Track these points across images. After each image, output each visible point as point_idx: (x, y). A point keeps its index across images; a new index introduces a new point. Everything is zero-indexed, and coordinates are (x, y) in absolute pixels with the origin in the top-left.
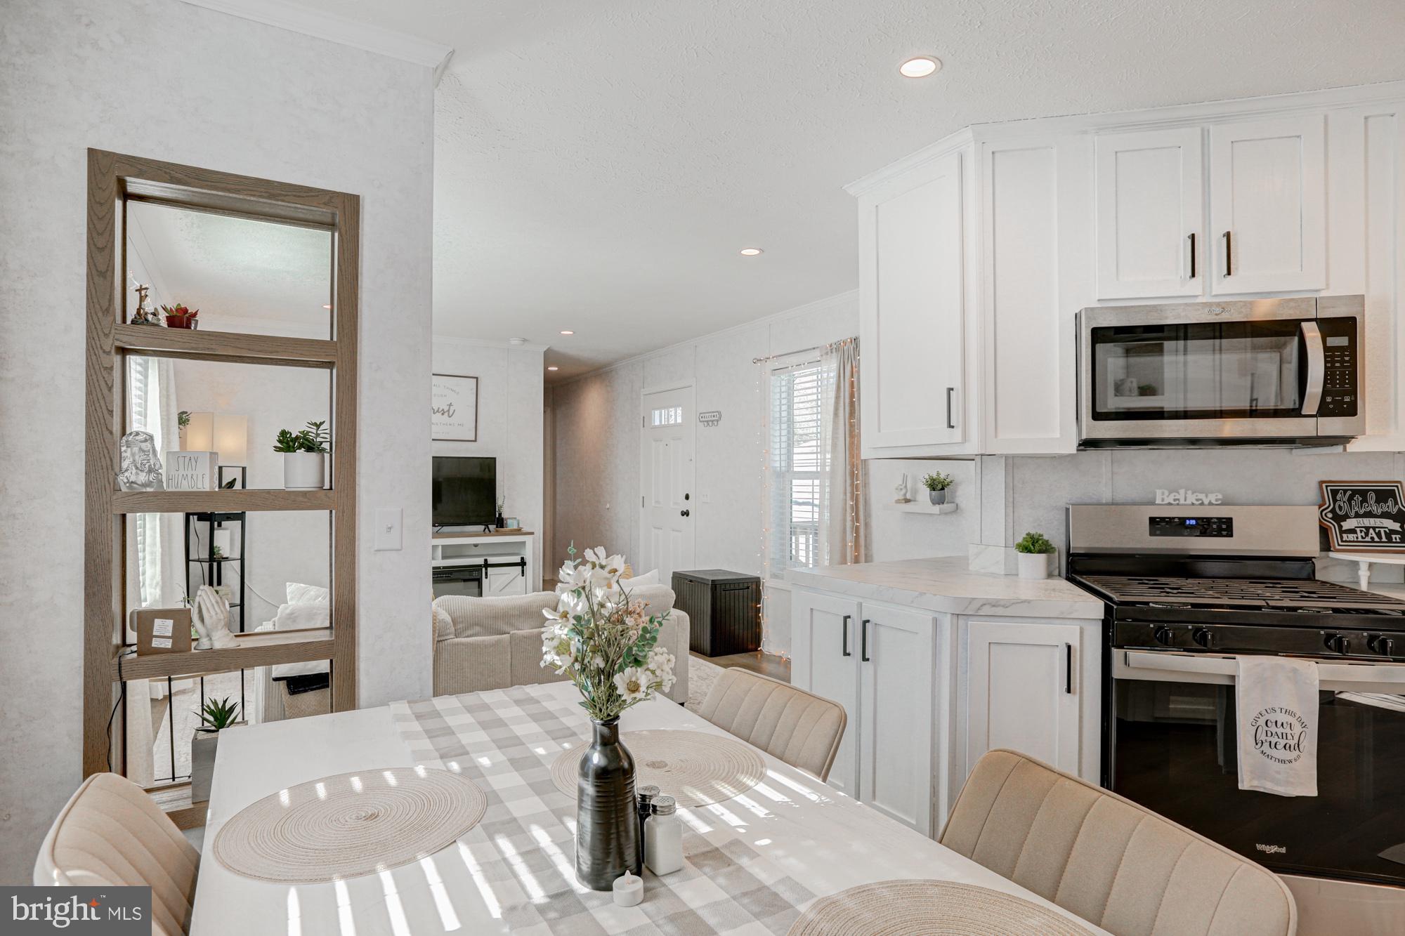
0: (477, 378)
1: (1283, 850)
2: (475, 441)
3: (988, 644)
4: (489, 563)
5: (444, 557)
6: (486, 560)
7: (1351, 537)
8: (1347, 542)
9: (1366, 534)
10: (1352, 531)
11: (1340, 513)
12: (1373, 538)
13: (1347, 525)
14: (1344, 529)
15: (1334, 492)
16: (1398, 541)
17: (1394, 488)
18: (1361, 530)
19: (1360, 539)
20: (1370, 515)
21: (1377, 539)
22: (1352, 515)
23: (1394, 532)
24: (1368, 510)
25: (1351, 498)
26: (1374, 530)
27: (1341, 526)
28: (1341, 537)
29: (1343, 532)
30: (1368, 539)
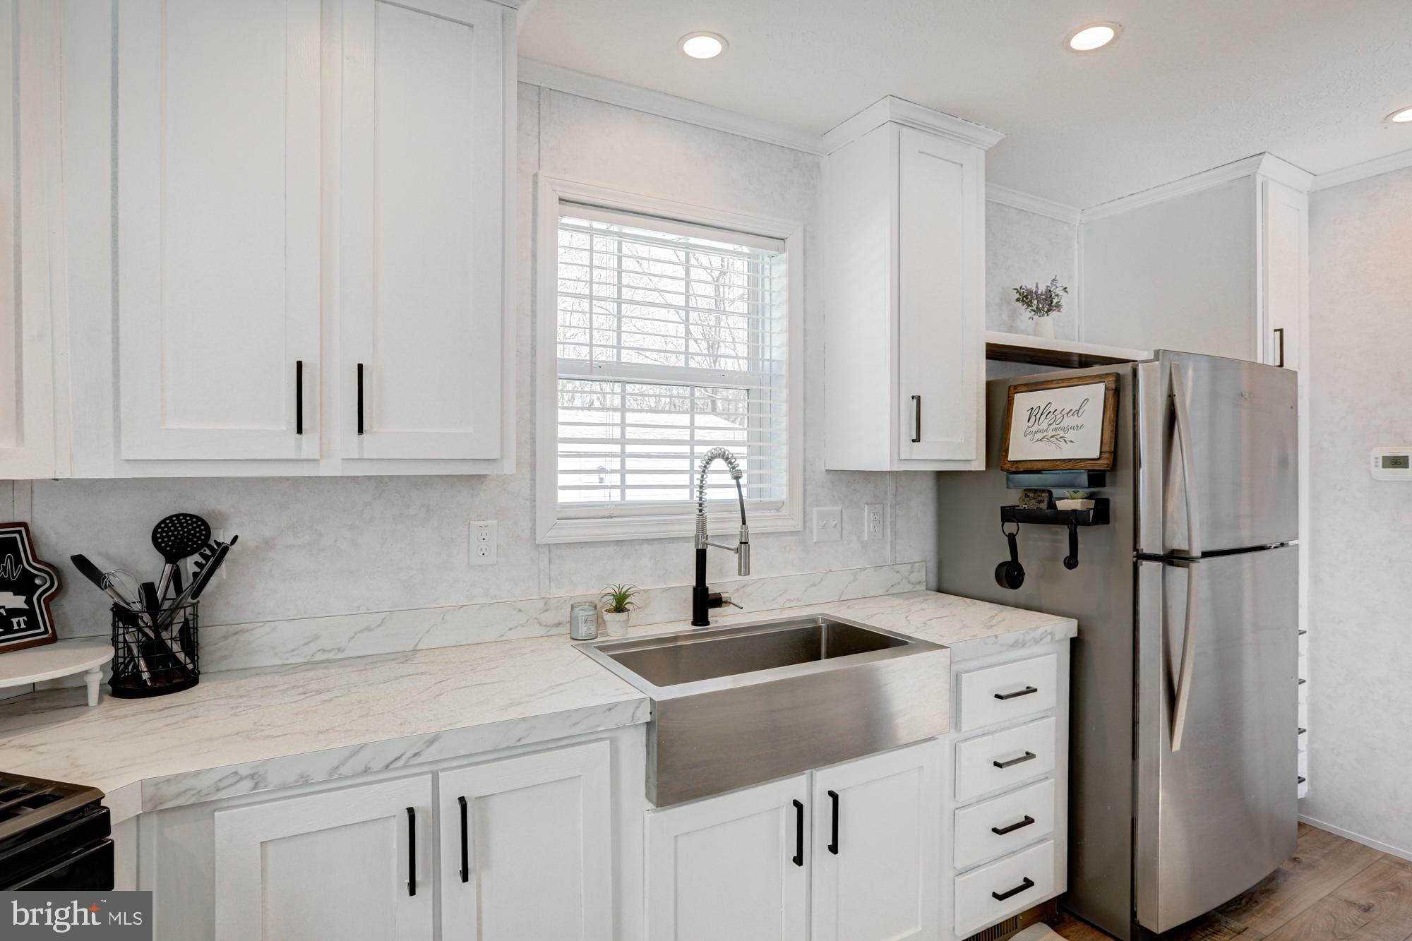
16: (23, 627)
17: (17, 536)
23: (16, 612)
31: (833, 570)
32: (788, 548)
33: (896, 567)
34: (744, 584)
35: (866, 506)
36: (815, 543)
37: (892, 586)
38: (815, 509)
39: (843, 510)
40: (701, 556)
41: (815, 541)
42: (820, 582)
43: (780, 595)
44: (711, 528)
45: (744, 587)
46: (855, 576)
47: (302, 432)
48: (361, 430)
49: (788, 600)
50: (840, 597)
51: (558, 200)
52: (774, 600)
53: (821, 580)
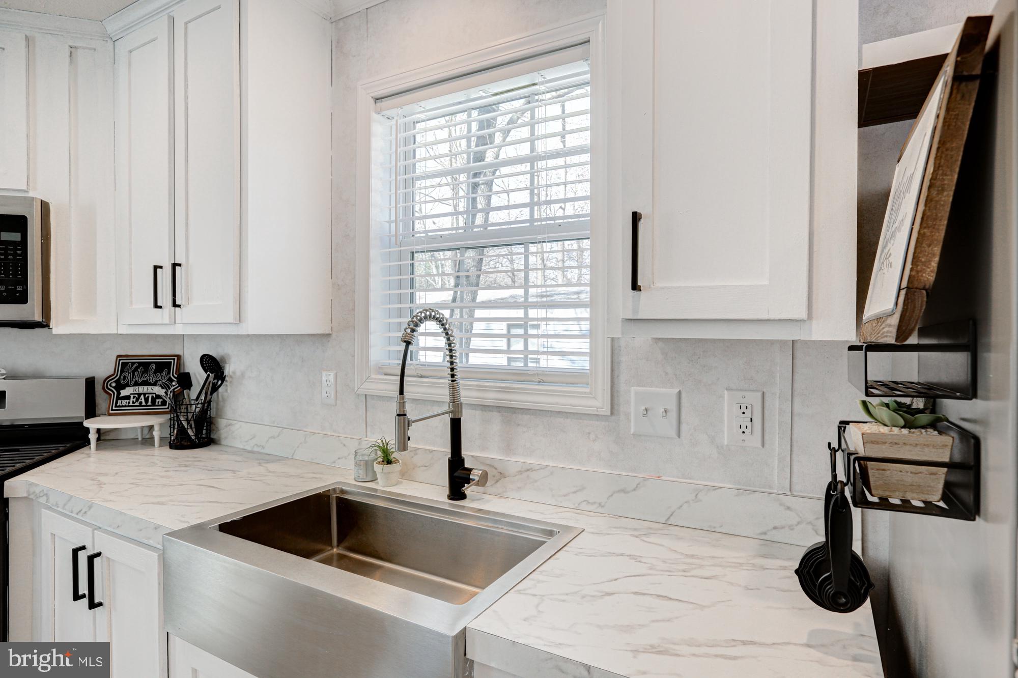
7: (124, 402)
8: (119, 406)
9: (137, 400)
10: (128, 397)
11: (122, 382)
12: (141, 403)
13: (124, 393)
14: (121, 396)
15: (124, 365)
16: (160, 404)
17: (172, 361)
18: (134, 397)
19: (131, 404)
20: (146, 383)
21: (144, 403)
22: (132, 383)
23: (158, 397)
24: (146, 379)
25: (136, 369)
26: (144, 396)
27: (119, 393)
28: (117, 402)
29: (119, 398)
30: (137, 404)
31: (663, 478)
32: (592, 436)
33: (788, 500)
34: (529, 468)
35: (726, 392)
36: (633, 434)
37: (775, 528)
38: (633, 389)
39: (683, 395)
40: (456, 425)
41: (632, 431)
42: (635, 490)
43: (574, 492)
44: (465, 396)
45: (528, 470)
46: (697, 494)
47: (160, 307)
48: (175, 305)
49: (585, 501)
50: (669, 518)
51: (372, 101)
52: (565, 496)
53: (637, 487)
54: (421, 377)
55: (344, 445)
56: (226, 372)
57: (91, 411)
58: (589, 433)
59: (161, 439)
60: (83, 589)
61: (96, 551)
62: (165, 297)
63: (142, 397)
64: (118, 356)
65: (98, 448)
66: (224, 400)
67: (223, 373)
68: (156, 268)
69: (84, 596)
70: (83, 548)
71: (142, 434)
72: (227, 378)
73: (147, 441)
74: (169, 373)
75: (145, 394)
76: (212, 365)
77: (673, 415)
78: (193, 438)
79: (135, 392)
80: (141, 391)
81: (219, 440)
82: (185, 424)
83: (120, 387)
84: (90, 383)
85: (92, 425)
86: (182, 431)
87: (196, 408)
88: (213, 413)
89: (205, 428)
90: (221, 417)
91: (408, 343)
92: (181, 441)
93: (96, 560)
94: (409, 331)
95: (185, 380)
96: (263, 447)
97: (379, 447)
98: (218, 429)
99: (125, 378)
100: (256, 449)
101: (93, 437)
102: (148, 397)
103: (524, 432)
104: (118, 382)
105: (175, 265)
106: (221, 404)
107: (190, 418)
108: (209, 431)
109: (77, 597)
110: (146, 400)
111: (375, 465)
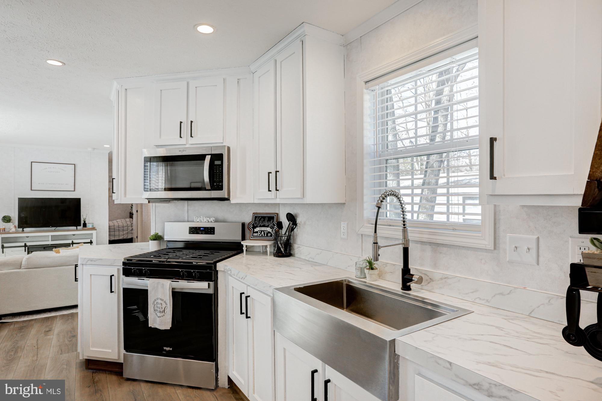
0: (75, 165)
1: (171, 349)
2: (74, 191)
3: (90, 276)
4: (74, 242)
5: (52, 240)
6: (72, 241)
7: (256, 234)
8: (254, 236)
9: (261, 233)
10: (257, 232)
11: (255, 225)
12: (262, 235)
13: (256, 230)
14: (255, 231)
15: (256, 217)
16: (270, 236)
17: (275, 216)
18: (260, 232)
19: (258, 235)
20: (264, 226)
21: (263, 235)
22: (259, 226)
23: (269, 232)
24: (264, 224)
25: (260, 220)
26: (264, 232)
27: (254, 230)
28: (253, 234)
29: (254, 232)
30: (261, 235)
31: (527, 289)
32: (483, 261)
34: (446, 277)
35: (570, 239)
36: (508, 262)
38: (508, 235)
39: (541, 240)
40: (406, 251)
41: (508, 259)
42: (508, 294)
43: (472, 292)
44: (411, 236)
46: (550, 300)
47: (271, 191)
48: (277, 190)
49: (478, 298)
50: (531, 313)
51: (364, 83)
52: (467, 294)
53: (510, 292)
54: (390, 226)
55: (351, 260)
56: (298, 222)
57: (244, 238)
58: (481, 260)
59: (270, 252)
60: (244, 311)
61: (248, 295)
62: (273, 187)
63: (263, 232)
64: (254, 213)
65: (246, 254)
66: (296, 235)
67: (296, 222)
68: (269, 173)
69: (244, 313)
70: (243, 293)
71: (262, 251)
72: (298, 225)
73: (265, 253)
74: (273, 222)
75: (264, 231)
76: (291, 218)
77: (534, 252)
78: (283, 252)
79: (260, 230)
80: (262, 230)
81: (294, 255)
82: (280, 245)
83: (254, 227)
84: (243, 225)
85: (244, 243)
86: (279, 249)
87: (284, 238)
88: (292, 241)
89: (288, 248)
90: (295, 243)
91: (379, 208)
92: (279, 254)
93: (248, 298)
94: (379, 201)
95: (280, 225)
96: (314, 259)
97: (367, 260)
98: (294, 249)
99: (256, 223)
100: (310, 260)
101: (244, 249)
102: (265, 232)
103: (444, 257)
104: (253, 225)
105: (276, 172)
106: (295, 237)
107: (282, 243)
108: (290, 250)
109: (242, 313)
110: (264, 234)
111: (365, 270)
